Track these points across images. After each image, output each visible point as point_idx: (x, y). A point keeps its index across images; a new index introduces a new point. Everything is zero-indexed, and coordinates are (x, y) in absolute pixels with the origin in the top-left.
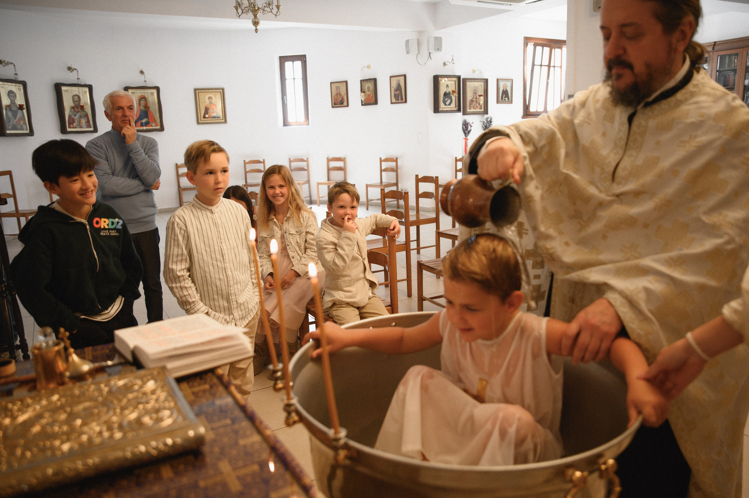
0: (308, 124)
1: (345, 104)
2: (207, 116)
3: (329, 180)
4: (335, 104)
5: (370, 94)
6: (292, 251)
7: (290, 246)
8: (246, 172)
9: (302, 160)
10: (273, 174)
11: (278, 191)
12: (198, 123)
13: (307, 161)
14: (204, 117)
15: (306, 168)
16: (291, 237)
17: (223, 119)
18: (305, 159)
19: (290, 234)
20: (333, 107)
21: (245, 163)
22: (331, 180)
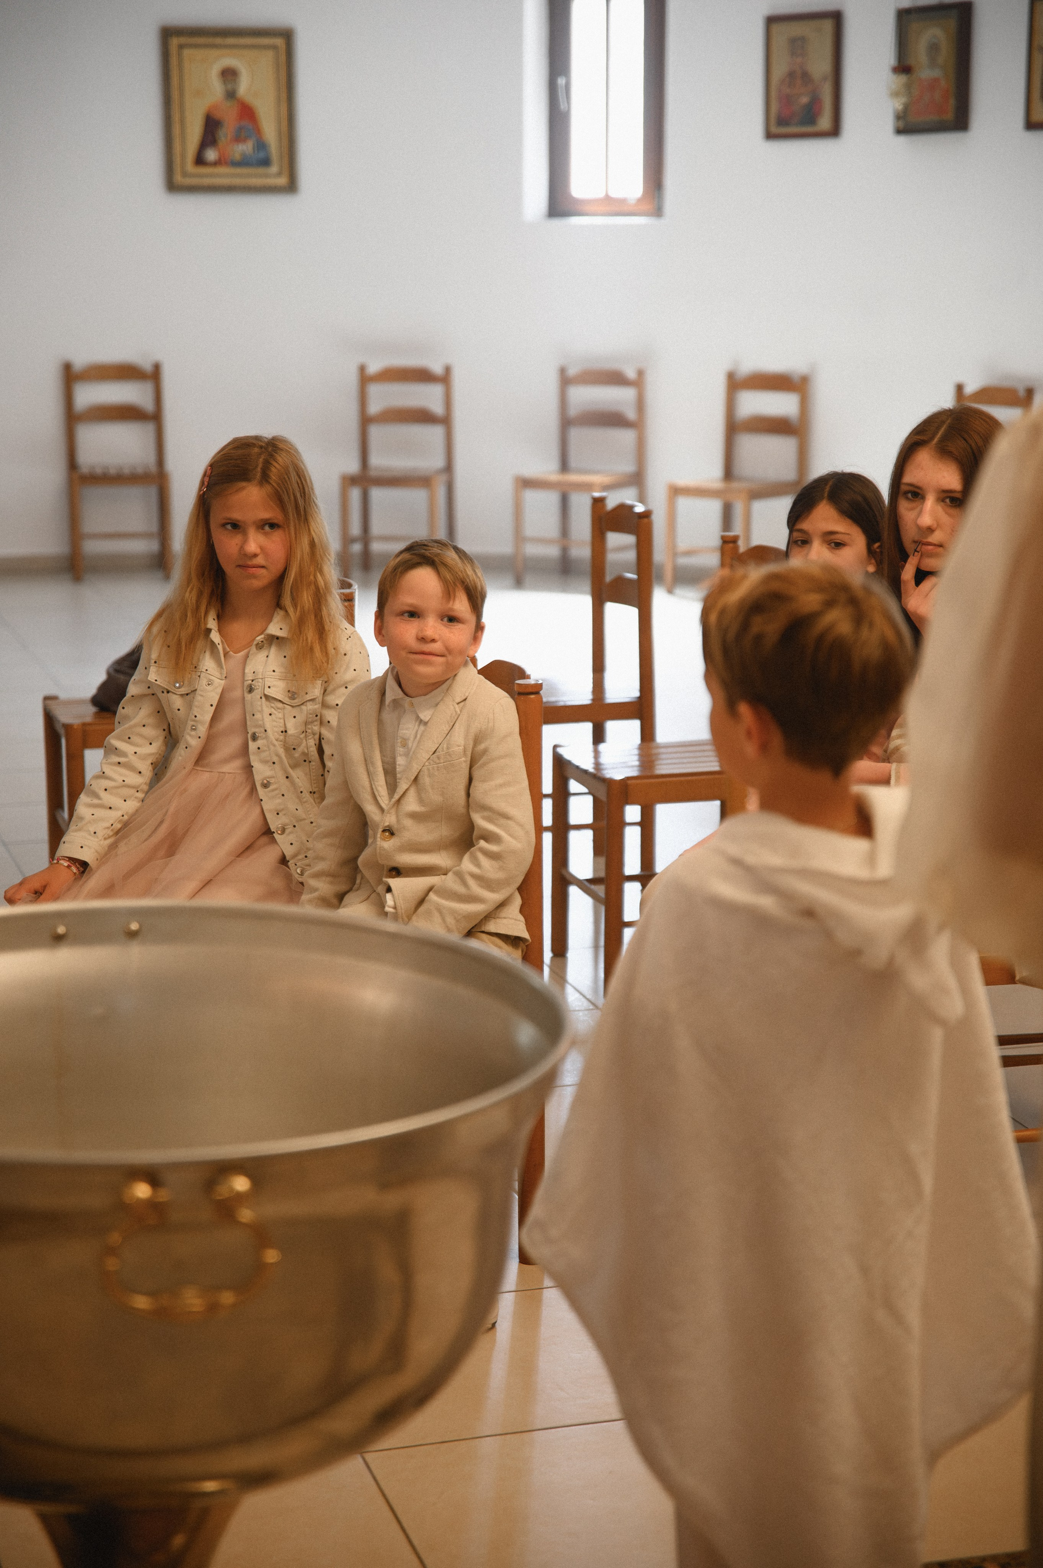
0: (658, 212)
1: (825, 123)
2: (211, 155)
3: (729, 473)
4: (782, 121)
5: (936, 80)
6: (265, 762)
7: (260, 743)
8: (366, 421)
9: (615, 378)
10: (244, 484)
11: (254, 543)
12: (172, 186)
13: (638, 383)
14: (200, 160)
15: (631, 414)
16: (267, 710)
17: (279, 174)
18: (631, 374)
19: (267, 697)
20: (770, 135)
21: (365, 379)
22: (740, 479)
